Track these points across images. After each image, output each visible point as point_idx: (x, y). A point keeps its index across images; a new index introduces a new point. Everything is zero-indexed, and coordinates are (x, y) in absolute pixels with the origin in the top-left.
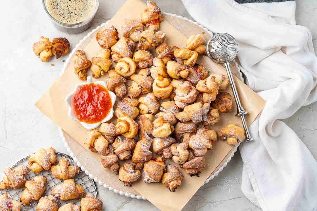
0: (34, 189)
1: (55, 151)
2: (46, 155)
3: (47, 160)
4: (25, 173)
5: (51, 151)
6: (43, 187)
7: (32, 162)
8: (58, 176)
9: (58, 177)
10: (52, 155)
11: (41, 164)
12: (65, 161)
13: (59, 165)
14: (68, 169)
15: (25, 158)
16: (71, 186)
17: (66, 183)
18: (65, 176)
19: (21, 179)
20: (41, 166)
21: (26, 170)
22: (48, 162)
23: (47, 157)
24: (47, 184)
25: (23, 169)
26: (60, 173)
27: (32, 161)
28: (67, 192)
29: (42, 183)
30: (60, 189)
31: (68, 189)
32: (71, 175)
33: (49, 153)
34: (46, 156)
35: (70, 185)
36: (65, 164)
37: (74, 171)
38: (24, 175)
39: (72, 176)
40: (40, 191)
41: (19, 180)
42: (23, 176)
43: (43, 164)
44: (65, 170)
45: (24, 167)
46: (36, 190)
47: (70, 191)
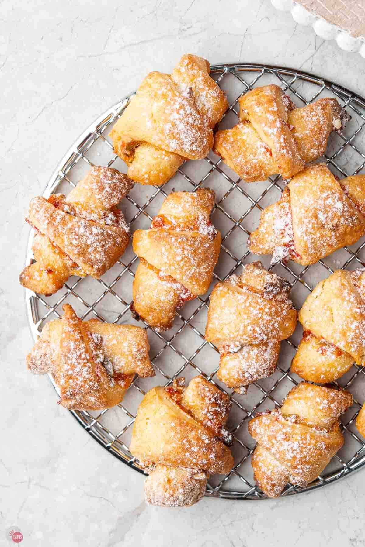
0: (179, 258)
1: (207, 63)
2: (179, 100)
3: (191, 120)
4: (115, 201)
5: (194, 76)
6: (214, 235)
7: (129, 144)
8: (256, 170)
9: (260, 175)
10: (203, 90)
11: (173, 145)
12: (270, 102)
13: (246, 121)
14: (293, 130)
15: (93, 130)
16: (329, 201)
17: (300, 193)
18: (291, 163)
19: (109, 235)
20: (173, 153)
21: (115, 185)
22: (200, 129)
23: (188, 108)
24: (220, 213)
25: (102, 189)
26: (261, 157)
27: (130, 140)
28: (319, 229)
29: (201, 218)
30: (284, 224)
31: (322, 217)
32: (309, 150)
33: (191, 88)
34: (182, 107)
35: (324, 195)
36: (274, 113)
37: (321, 130)
38: (114, 210)
39: (314, 151)
40: (205, 259)
41: (105, 239)
42: (111, 216)
43: (181, 144)
44: (282, 140)
45: (105, 176)
46: (189, 259)
47: (332, 220)
